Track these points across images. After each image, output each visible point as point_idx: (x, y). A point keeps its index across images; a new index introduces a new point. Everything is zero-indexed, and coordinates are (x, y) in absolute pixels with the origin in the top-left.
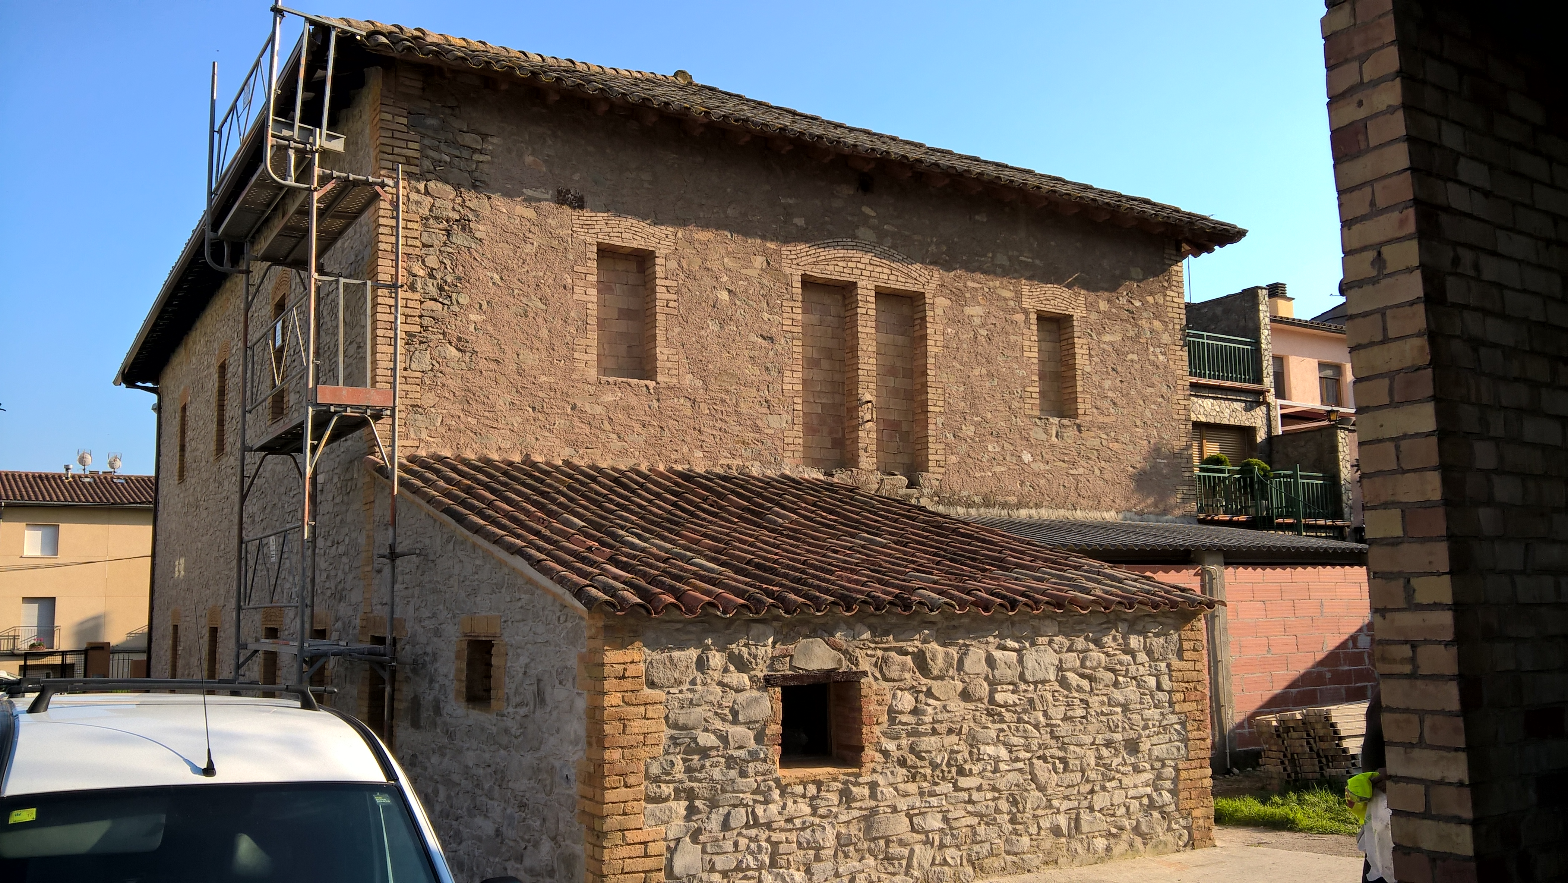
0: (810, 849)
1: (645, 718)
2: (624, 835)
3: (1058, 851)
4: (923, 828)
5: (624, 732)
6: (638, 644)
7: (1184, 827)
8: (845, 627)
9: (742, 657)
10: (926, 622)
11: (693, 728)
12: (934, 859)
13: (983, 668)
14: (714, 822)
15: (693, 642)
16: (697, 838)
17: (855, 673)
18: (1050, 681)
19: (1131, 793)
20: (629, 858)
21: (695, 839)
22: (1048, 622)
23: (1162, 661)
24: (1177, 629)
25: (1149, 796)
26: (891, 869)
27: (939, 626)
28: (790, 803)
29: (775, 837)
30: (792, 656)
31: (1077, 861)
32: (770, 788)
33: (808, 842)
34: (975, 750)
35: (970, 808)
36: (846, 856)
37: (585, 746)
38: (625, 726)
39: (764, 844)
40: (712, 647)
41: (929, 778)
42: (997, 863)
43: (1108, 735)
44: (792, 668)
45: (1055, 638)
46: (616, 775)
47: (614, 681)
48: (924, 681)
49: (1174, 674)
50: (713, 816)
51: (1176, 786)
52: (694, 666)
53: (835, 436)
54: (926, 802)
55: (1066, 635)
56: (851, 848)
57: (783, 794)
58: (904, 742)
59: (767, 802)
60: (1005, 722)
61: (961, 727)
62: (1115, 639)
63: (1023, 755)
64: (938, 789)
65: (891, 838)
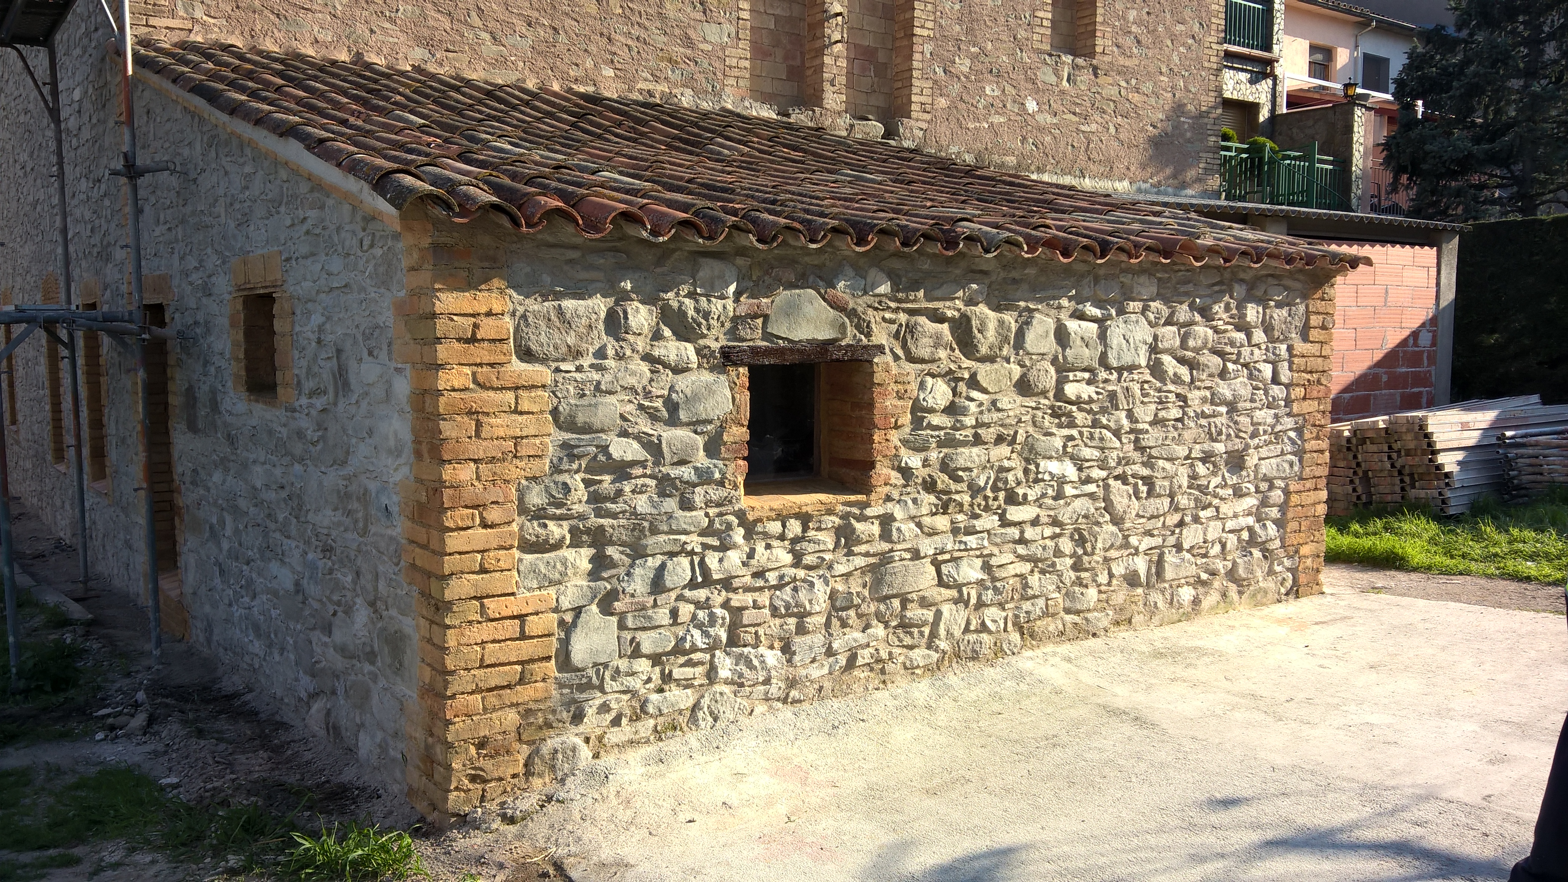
0: (790, 616)
1: (516, 412)
2: (482, 605)
3: (1133, 606)
4: (955, 580)
5: (478, 435)
6: (496, 283)
7: (1288, 570)
8: (850, 272)
9: (685, 314)
10: (973, 271)
11: (602, 431)
12: (968, 623)
13: (1050, 345)
14: (638, 580)
15: (599, 285)
16: (610, 604)
17: (865, 347)
18: (1140, 367)
19: (1230, 525)
20: (494, 641)
21: (606, 609)
22: (1143, 279)
23: (1282, 342)
24: (1305, 297)
25: (1250, 529)
26: (908, 641)
27: (994, 278)
28: (760, 547)
29: (737, 600)
30: (766, 317)
31: (1156, 620)
32: (729, 527)
33: (787, 607)
34: (1032, 467)
35: (1021, 550)
36: (844, 624)
37: (412, 459)
38: (479, 424)
39: (719, 612)
40: (634, 296)
41: (966, 507)
42: (1053, 626)
43: (1206, 446)
44: (767, 336)
45: (1151, 304)
46: (466, 507)
47: (457, 345)
48: (966, 363)
49: (1296, 360)
50: (638, 571)
51: (1284, 514)
52: (601, 326)
53: (791, 63)
54: (960, 542)
55: (1166, 301)
56: (852, 613)
57: (749, 535)
58: (934, 455)
59: (724, 548)
60: (1076, 426)
61: (1016, 433)
62: (1227, 308)
63: (1096, 473)
64: (979, 524)
65: (909, 596)
